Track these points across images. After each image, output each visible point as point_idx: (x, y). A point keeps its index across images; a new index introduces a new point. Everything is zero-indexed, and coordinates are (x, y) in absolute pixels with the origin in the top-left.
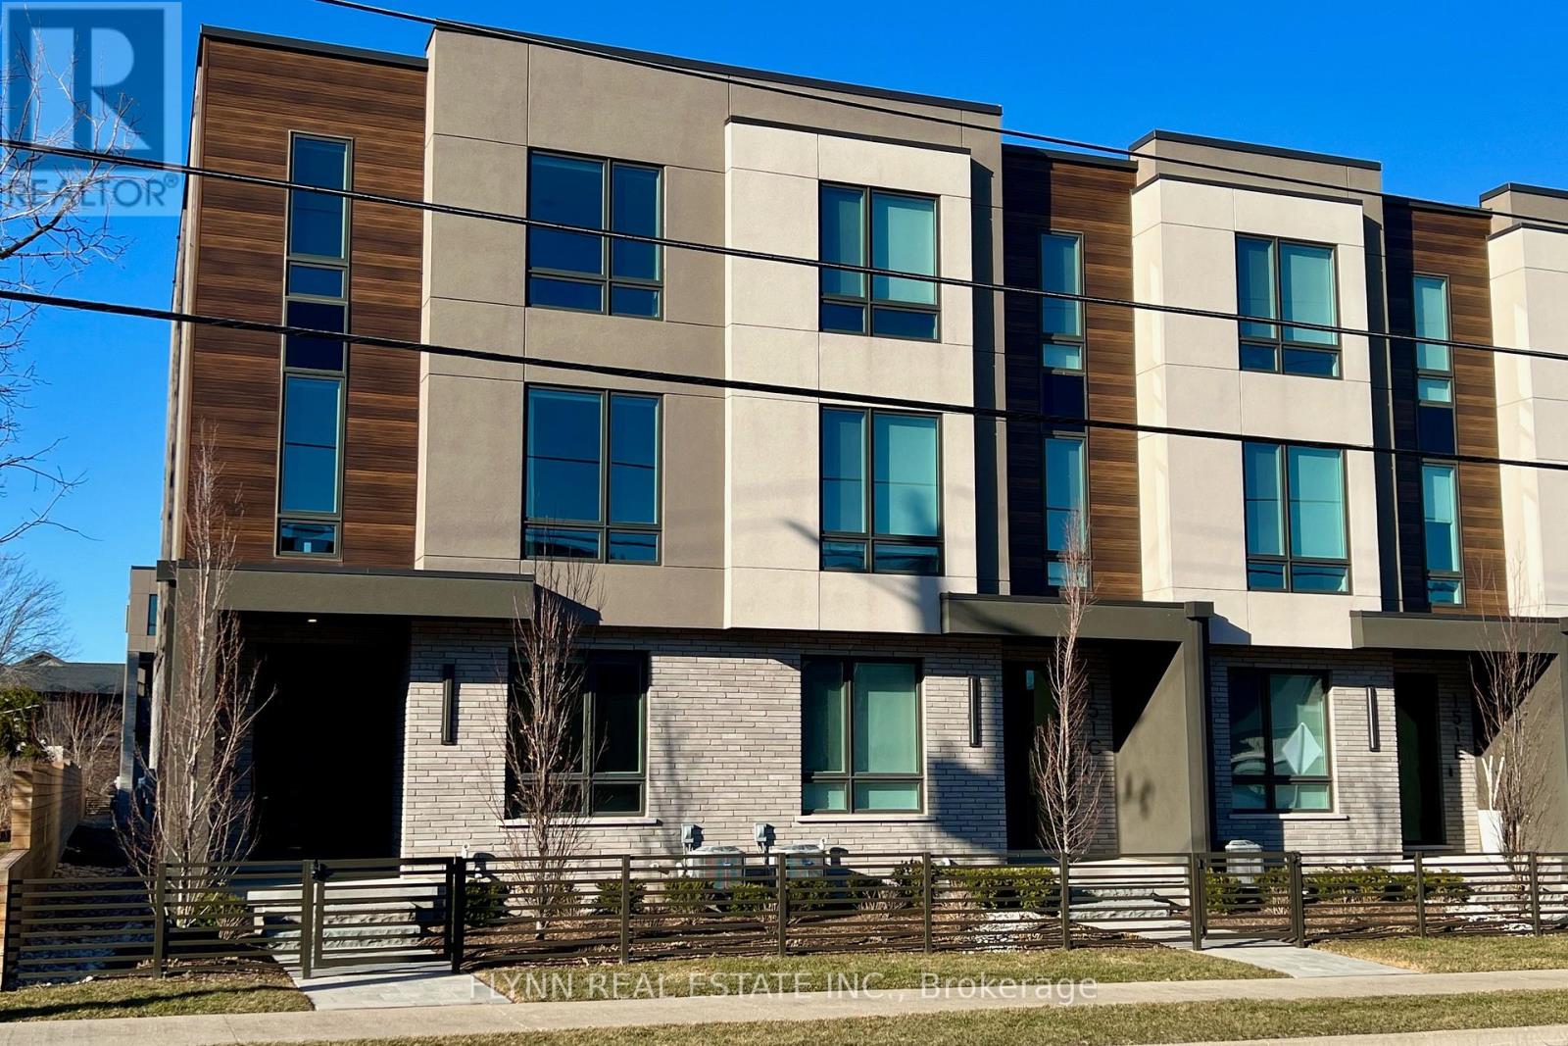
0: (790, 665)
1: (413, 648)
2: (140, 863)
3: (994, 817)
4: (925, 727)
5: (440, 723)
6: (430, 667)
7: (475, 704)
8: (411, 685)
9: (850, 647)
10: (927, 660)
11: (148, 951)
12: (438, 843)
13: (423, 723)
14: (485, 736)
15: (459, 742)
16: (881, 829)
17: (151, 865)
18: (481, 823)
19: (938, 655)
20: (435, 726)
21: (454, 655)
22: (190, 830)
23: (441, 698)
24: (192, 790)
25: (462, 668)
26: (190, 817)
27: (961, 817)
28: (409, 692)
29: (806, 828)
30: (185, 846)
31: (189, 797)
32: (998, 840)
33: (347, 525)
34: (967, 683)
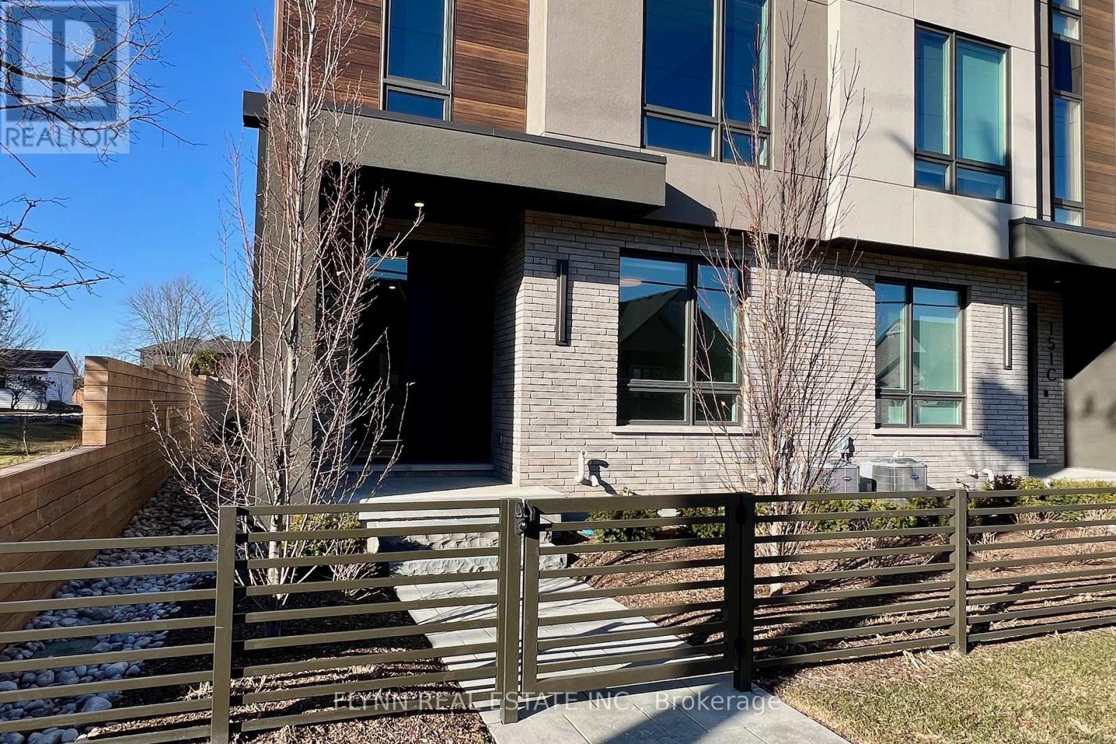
0: (866, 285)
1: (527, 240)
2: (201, 488)
3: (1018, 433)
4: (969, 350)
5: (554, 322)
6: (544, 261)
7: (588, 304)
8: (525, 279)
9: (915, 271)
10: (974, 288)
11: (205, 662)
12: (553, 448)
13: (538, 320)
14: (600, 338)
15: (573, 343)
16: (937, 443)
17: (222, 492)
18: (594, 428)
19: (982, 284)
20: (549, 324)
21: (567, 251)
22: (288, 435)
23: (555, 296)
24: (290, 371)
25: (575, 264)
26: (288, 414)
27: (996, 433)
28: (522, 287)
29: (879, 441)
30: (280, 461)
31: (284, 381)
32: (1023, 453)
33: (457, 100)
34: (1002, 311)
